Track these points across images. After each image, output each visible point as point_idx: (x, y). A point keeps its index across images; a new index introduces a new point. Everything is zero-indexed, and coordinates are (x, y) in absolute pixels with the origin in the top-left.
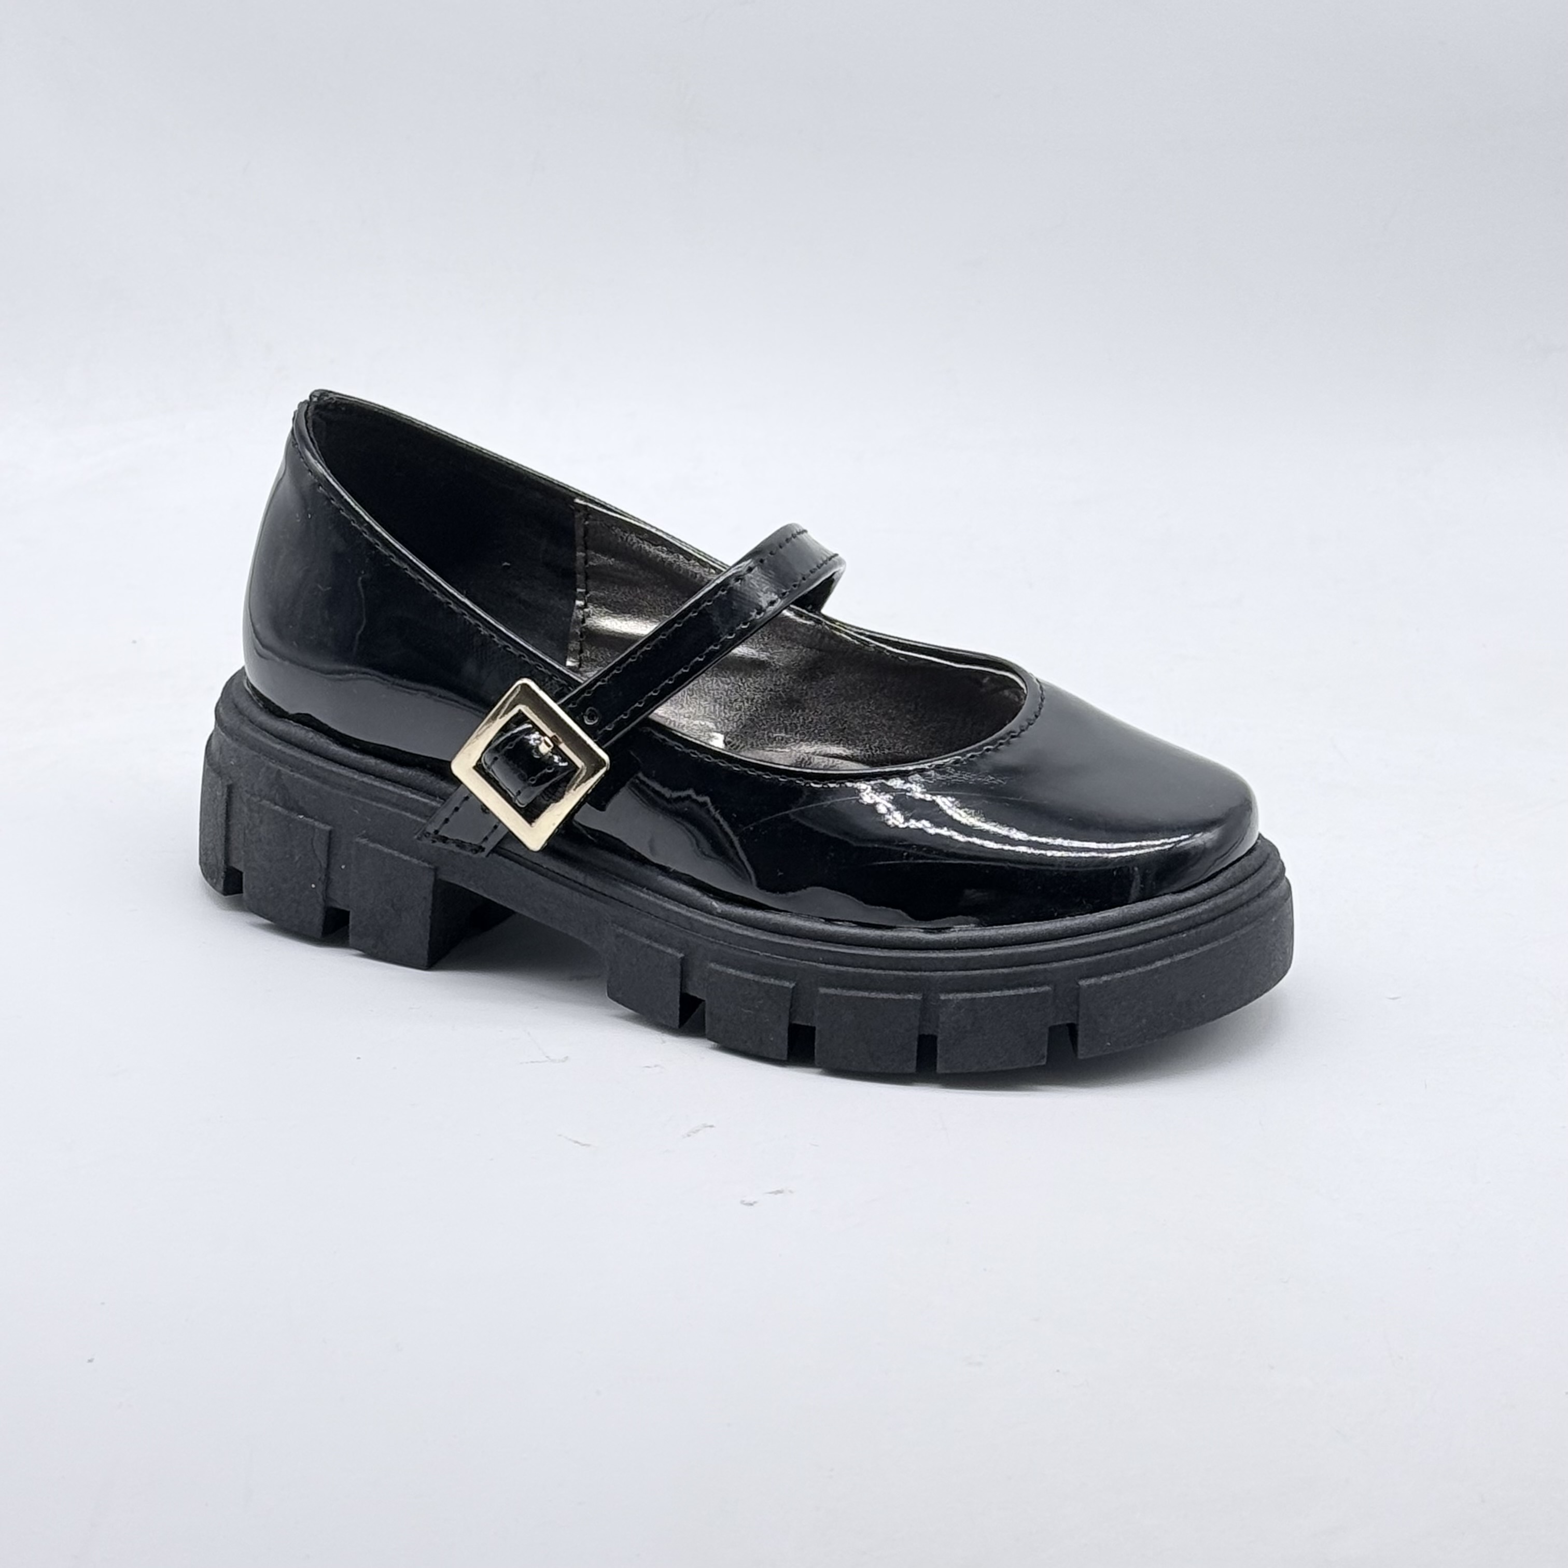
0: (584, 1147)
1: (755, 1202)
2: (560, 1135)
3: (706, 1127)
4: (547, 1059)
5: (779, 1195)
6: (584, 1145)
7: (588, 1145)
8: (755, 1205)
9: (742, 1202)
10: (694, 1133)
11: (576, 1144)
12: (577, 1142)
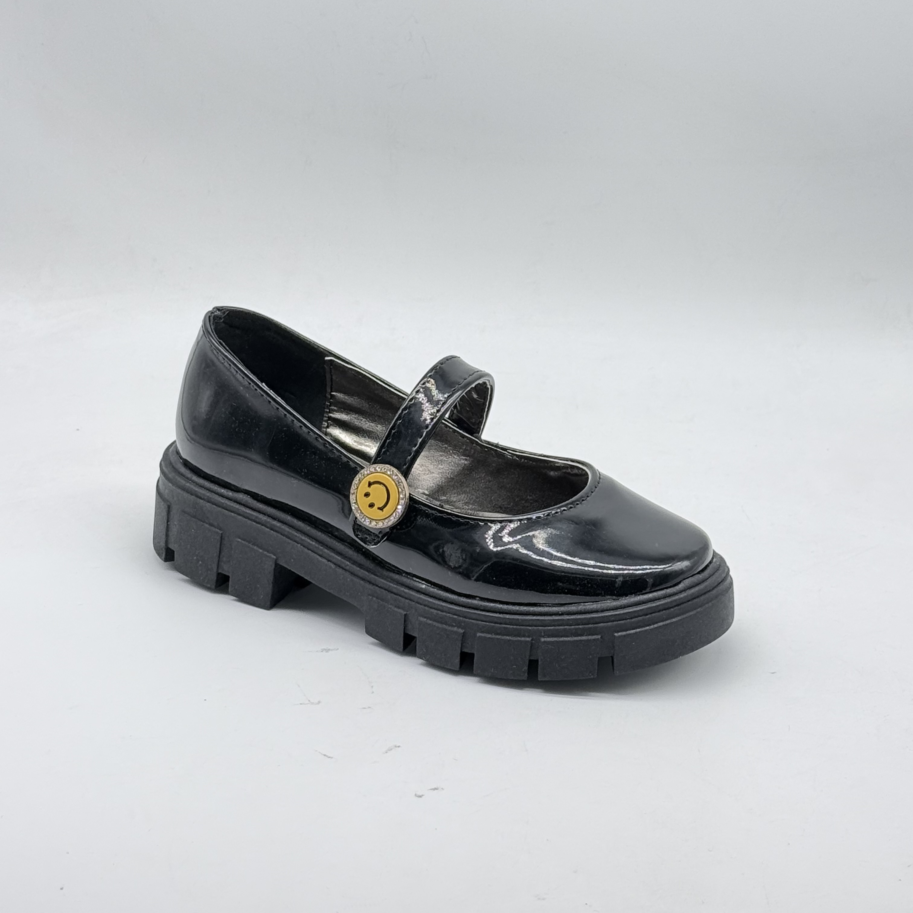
0: (330, 759)
1: (423, 795)
2: (316, 751)
3: (396, 747)
4: (309, 702)
5: (436, 791)
6: (329, 757)
7: (332, 758)
8: (423, 797)
9: (416, 795)
10: (389, 750)
11: (325, 757)
12: (325, 755)
